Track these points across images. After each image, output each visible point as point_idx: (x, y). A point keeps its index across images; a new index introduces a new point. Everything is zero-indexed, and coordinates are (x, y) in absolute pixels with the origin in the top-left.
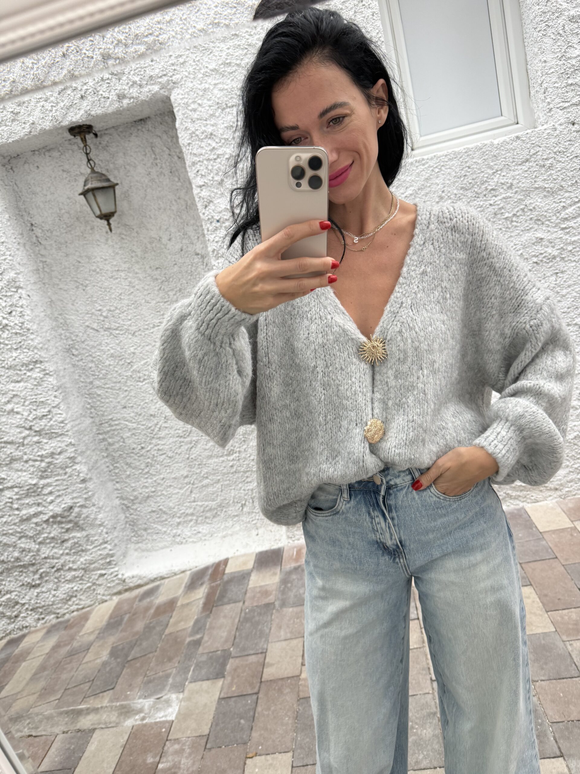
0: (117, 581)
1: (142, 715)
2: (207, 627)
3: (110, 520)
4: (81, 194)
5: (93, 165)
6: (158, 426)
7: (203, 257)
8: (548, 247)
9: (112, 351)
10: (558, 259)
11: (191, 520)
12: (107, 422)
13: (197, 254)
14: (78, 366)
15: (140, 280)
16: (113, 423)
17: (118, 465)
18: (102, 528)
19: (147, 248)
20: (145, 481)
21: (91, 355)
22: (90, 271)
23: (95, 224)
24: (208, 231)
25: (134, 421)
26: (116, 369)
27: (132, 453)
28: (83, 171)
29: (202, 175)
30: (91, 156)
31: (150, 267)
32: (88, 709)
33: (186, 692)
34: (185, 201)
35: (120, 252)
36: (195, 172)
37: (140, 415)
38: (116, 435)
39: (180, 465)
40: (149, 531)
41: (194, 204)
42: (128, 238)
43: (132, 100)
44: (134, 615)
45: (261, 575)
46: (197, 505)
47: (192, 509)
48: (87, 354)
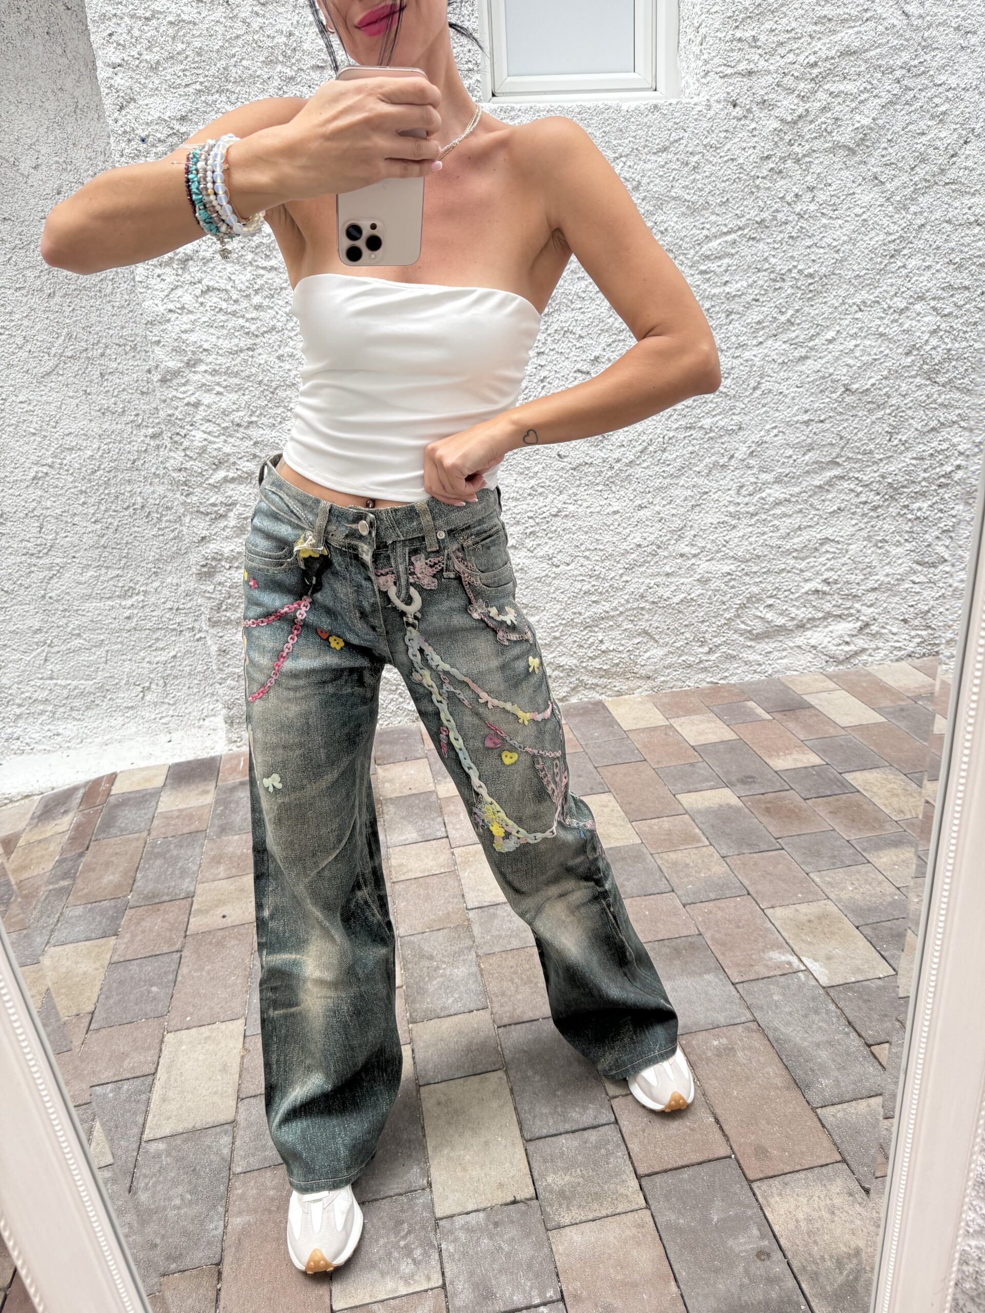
2: (80, 868)
11: (43, 712)
36: (105, 34)
41: (95, 102)
45: (180, 795)
46: (56, 685)
47: (47, 692)
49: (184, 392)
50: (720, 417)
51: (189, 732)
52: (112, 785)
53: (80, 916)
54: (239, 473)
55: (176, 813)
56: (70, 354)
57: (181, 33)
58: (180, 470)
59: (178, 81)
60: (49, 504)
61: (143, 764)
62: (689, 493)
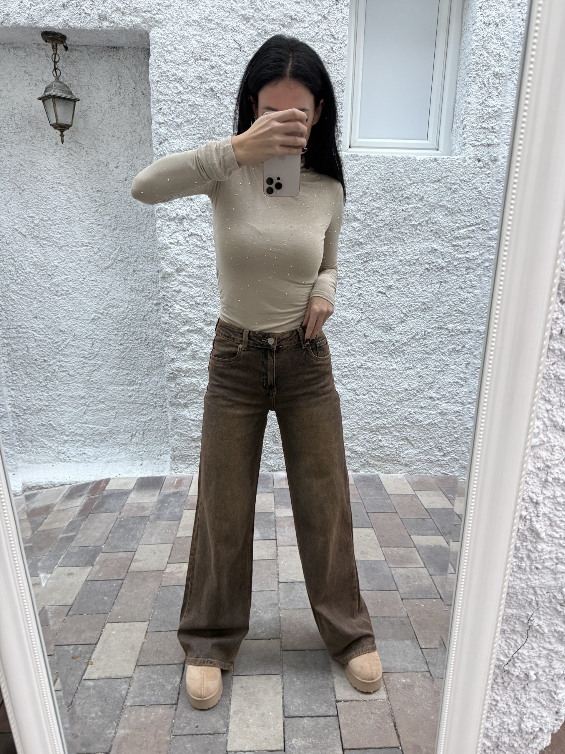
2: (82, 528)
4: (39, 99)
5: (58, 74)
6: (66, 343)
8: (439, 258)
9: (35, 260)
10: (444, 270)
11: (79, 441)
12: (15, 328)
15: (79, 198)
16: (21, 330)
17: (17, 372)
19: (93, 169)
20: (41, 394)
21: (13, 259)
22: (31, 176)
23: (47, 132)
25: (42, 333)
27: (34, 363)
28: (46, 78)
29: (164, 114)
30: (58, 65)
31: (92, 188)
33: (54, 574)
35: (65, 166)
36: (158, 109)
38: (22, 343)
39: (79, 385)
40: (35, 443)
41: (149, 139)
42: (76, 155)
43: (112, 25)
45: (140, 495)
46: (87, 427)
47: (82, 431)
48: (9, 257)
49: (173, 285)
50: (458, 324)
51: (152, 461)
52: (107, 484)
53: (76, 553)
54: (195, 328)
55: (136, 505)
56: (119, 259)
57: (194, 110)
58: (166, 324)
59: (190, 132)
60: (98, 333)
61: (125, 475)
62: (438, 364)
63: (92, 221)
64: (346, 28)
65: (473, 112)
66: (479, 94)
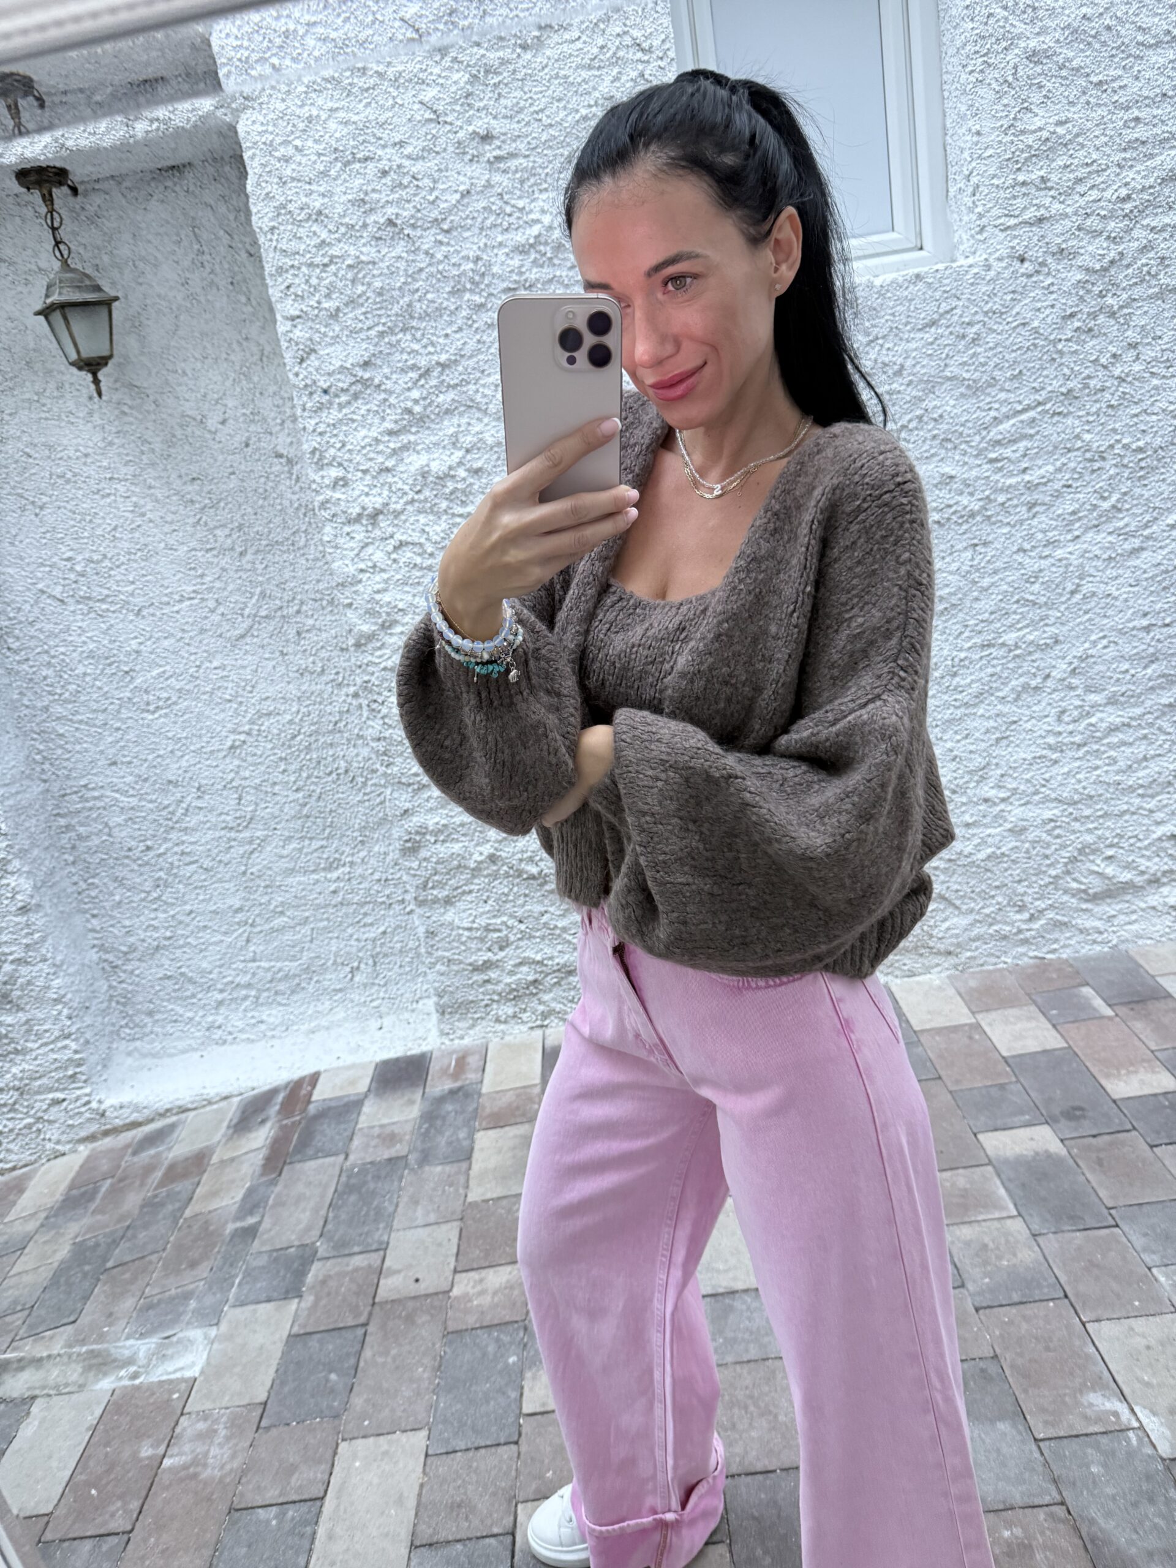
0: (87, 1115)
1: (133, 1369)
2: (271, 1202)
3: (77, 991)
4: (38, 313)
5: (66, 254)
6: (184, 805)
7: (290, 461)
8: (961, 493)
9: (92, 646)
10: (979, 518)
11: (246, 998)
12: (76, 792)
13: (281, 456)
14: (18, 672)
15: (157, 501)
16: (88, 795)
17: (96, 881)
18: (59, 1007)
19: (174, 436)
20: (152, 915)
21: (47, 652)
22: (51, 475)
23: (66, 378)
24: (304, 410)
25: (132, 792)
26: (98, 683)
27: (127, 857)
28: (43, 264)
29: (297, 296)
30: (62, 234)
31: (180, 476)
32: (20, 1360)
33: (224, 1326)
34: (259, 344)
35: (116, 441)
36: (283, 287)
37: (146, 780)
38: (95, 820)
39: (227, 886)
40: (158, 1017)
41: (277, 353)
42: (134, 412)
43: (155, 125)
44: (121, 1180)
45: (384, 1105)
46: (259, 967)
47: (250, 976)
48: (39, 650)
50: (1027, 630)
51: (401, 1018)
52: (314, 1087)
53: (263, 1267)
55: (377, 1132)
56: (263, 613)
57: (360, 276)
58: (379, 739)
59: (360, 325)
60: (247, 774)
61: (349, 1060)
63: (193, 544)
64: (666, 21)
65: (990, 152)
66: (1000, 107)
